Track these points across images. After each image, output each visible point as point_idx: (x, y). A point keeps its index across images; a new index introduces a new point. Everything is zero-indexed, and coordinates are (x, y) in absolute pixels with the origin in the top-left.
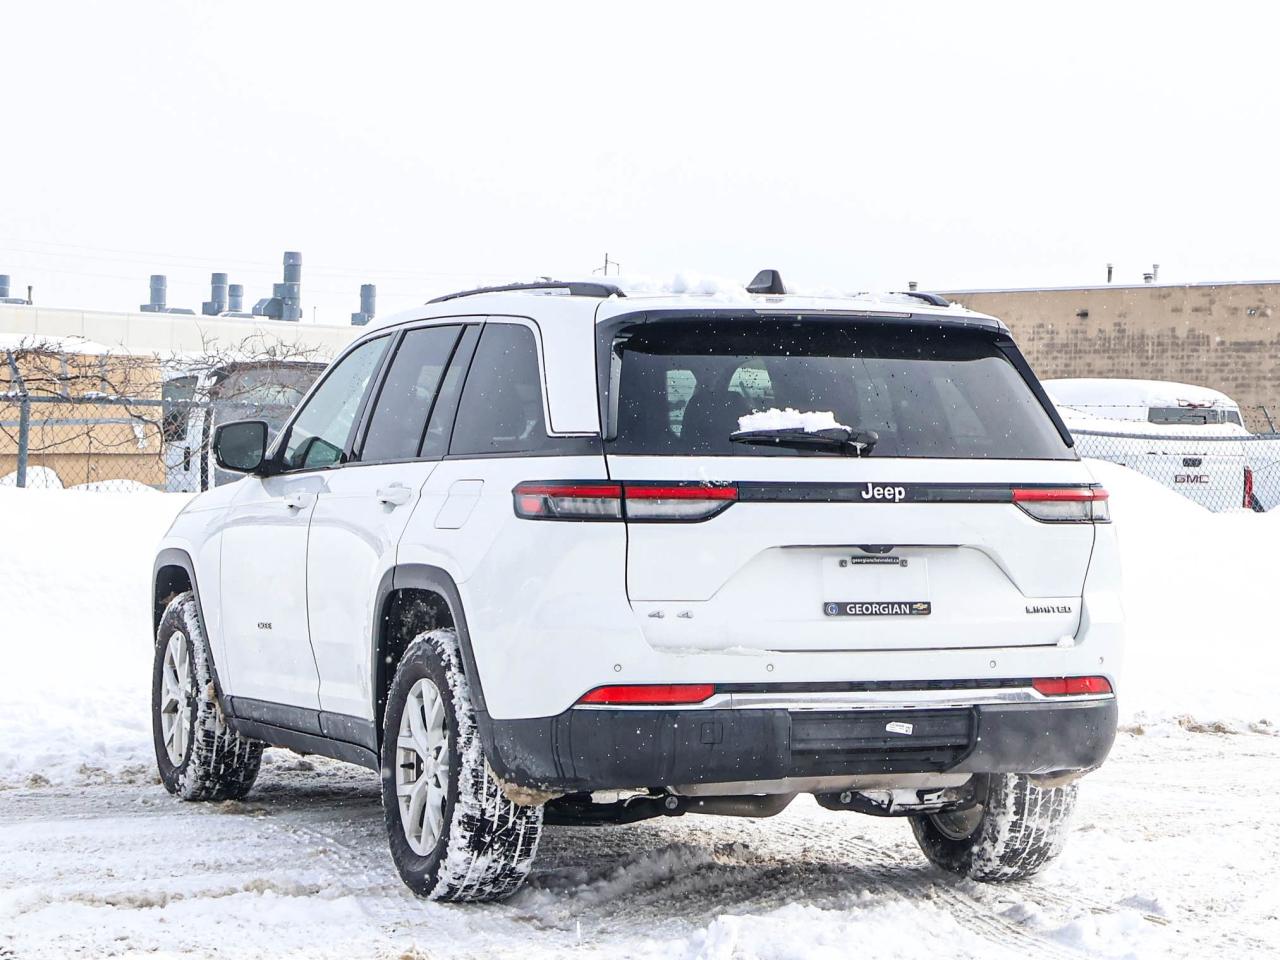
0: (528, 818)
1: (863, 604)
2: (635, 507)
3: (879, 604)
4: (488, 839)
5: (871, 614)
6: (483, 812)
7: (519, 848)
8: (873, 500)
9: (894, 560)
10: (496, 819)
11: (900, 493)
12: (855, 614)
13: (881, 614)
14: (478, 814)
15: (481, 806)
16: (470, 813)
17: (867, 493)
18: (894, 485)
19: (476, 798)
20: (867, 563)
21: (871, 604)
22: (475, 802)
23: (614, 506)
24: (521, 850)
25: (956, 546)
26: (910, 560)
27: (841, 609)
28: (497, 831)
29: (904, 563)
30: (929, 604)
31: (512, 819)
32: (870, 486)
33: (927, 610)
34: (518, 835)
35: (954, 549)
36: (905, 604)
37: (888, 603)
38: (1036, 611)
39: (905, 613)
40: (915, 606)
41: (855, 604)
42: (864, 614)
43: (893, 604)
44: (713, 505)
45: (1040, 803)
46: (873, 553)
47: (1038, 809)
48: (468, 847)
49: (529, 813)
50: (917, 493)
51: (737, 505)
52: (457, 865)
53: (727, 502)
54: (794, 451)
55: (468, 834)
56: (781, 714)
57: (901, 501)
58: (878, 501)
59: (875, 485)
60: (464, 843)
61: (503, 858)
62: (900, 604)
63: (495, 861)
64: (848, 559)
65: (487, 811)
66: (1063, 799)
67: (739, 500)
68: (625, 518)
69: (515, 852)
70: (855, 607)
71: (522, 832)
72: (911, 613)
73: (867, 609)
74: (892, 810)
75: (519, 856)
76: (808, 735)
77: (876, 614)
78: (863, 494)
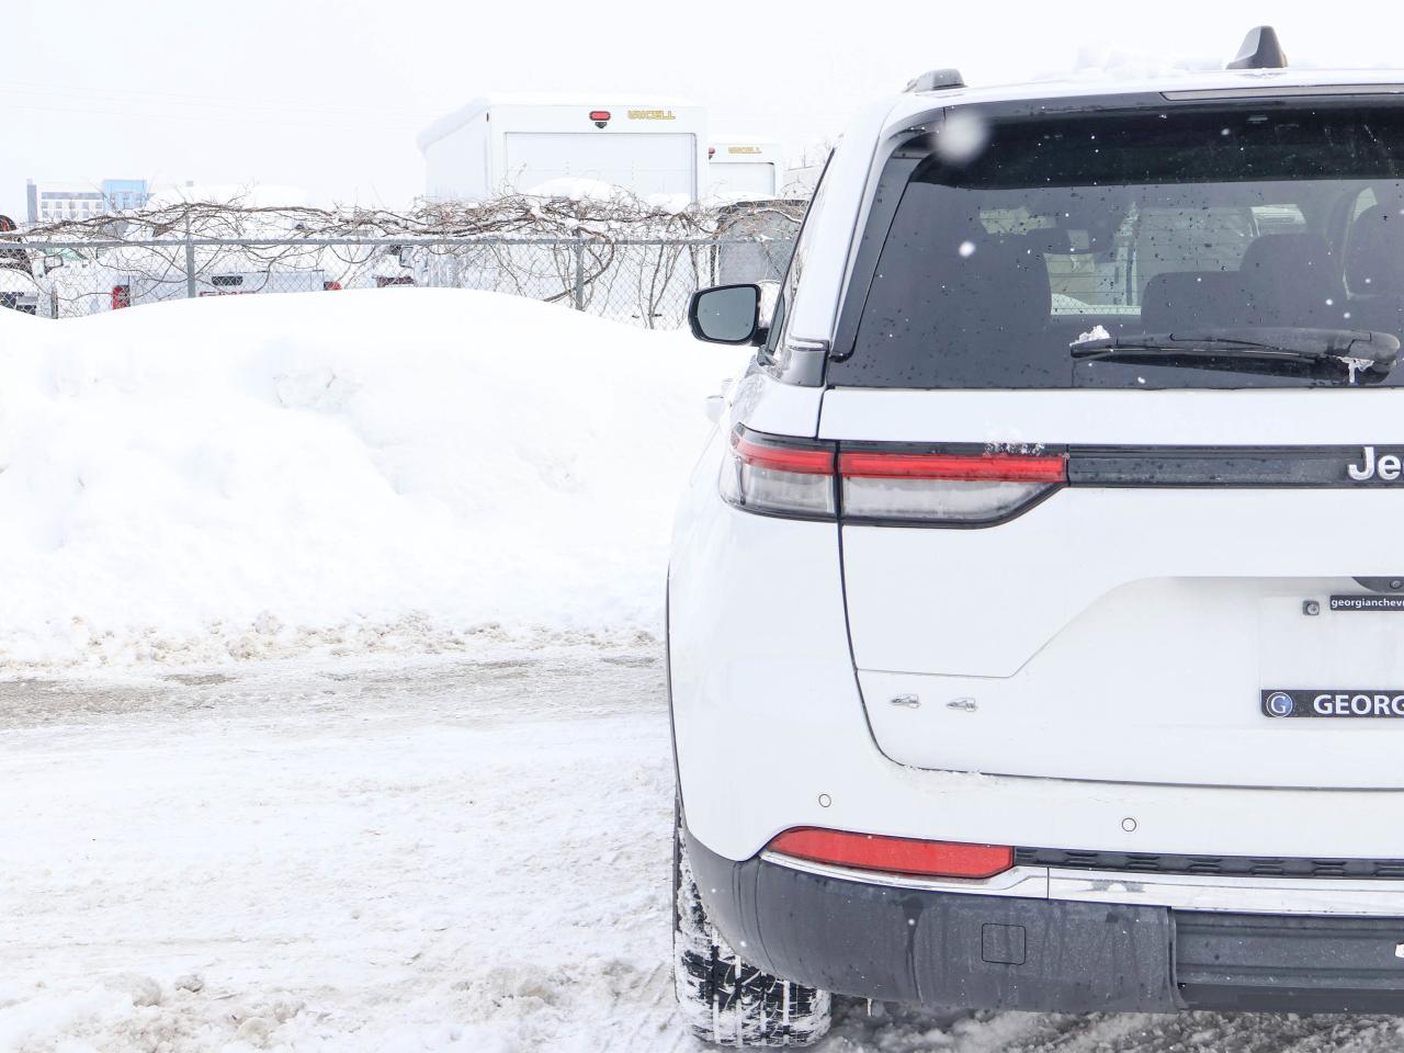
1: (1352, 694)
2: (862, 495)
4: (730, 990)
5: (1371, 714)
6: (715, 951)
7: (787, 1002)
8: (1376, 482)
10: (738, 962)
12: (1334, 715)
13: (1393, 715)
14: (707, 955)
15: (710, 942)
16: (694, 951)
17: (1362, 468)
19: (702, 930)
20: (1364, 608)
21: (1371, 694)
22: (701, 936)
23: (823, 490)
24: (792, 1006)
27: (1303, 703)
28: (742, 979)
32: (1370, 454)
41: (1334, 693)
42: (1353, 715)
44: (1013, 492)
46: (1386, 592)
48: (702, 997)
51: (1065, 492)
52: (694, 1018)
53: (1044, 487)
55: (697, 981)
56: (1152, 918)
59: (1381, 451)
60: (695, 991)
61: (763, 1014)
63: (751, 1018)
64: (1324, 601)
65: (720, 950)
67: (1069, 483)
68: (840, 518)
69: (781, 1007)
70: (1332, 701)
73: (1361, 705)
75: (790, 1013)
76: (1217, 957)
77: (1382, 714)
78: (1353, 470)
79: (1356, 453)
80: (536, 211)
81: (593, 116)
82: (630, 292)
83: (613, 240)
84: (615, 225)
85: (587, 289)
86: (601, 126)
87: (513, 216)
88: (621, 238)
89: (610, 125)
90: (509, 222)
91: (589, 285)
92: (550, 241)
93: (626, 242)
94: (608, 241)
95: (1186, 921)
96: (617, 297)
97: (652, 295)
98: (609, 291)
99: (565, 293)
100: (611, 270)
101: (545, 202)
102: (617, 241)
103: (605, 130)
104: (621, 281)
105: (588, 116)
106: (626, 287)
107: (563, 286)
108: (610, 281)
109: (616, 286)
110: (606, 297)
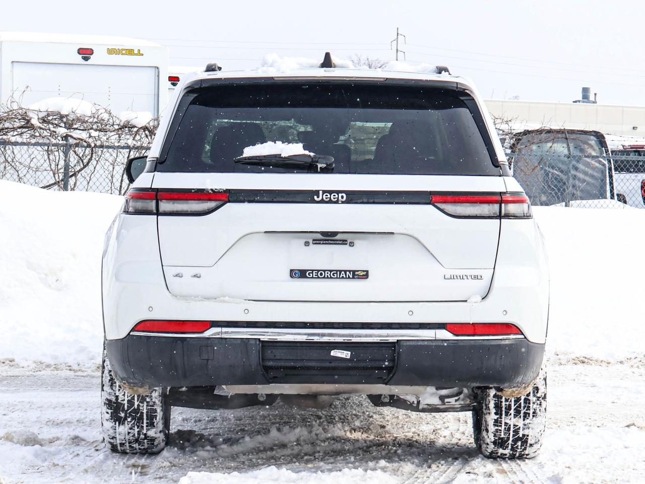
0: (148, 402)
1: (319, 271)
2: (165, 206)
3: (331, 271)
4: (123, 415)
5: (324, 277)
6: (117, 397)
7: (145, 421)
8: (322, 202)
9: (344, 242)
10: (126, 402)
11: (342, 197)
12: (313, 277)
13: (331, 278)
14: (114, 399)
15: (115, 394)
16: (109, 398)
17: (318, 197)
18: (338, 192)
19: (112, 389)
20: (323, 244)
21: (324, 271)
22: (111, 391)
23: (152, 205)
24: (147, 423)
25: (393, 233)
26: (357, 242)
27: (302, 274)
28: (128, 410)
29: (352, 244)
30: (367, 272)
31: (136, 403)
32: (321, 193)
33: (366, 275)
34: (142, 413)
35: (391, 235)
36: (350, 271)
37: (337, 271)
38: (452, 278)
39: (349, 278)
40: (356, 273)
41: (313, 271)
42: (318, 278)
43: (340, 271)
44: (212, 204)
45: (513, 408)
46: (328, 238)
47: (512, 412)
48: (111, 419)
49: (148, 400)
50: (354, 197)
51: (228, 204)
52: (108, 430)
53: (221, 203)
55: (110, 411)
56: (253, 342)
57: (343, 202)
58: (327, 202)
59: (324, 192)
60: (108, 416)
61: (136, 427)
62: (345, 271)
63: (131, 429)
64: (311, 241)
65: (119, 397)
66: (531, 405)
67: (229, 202)
68: (158, 213)
69: (143, 423)
70: (312, 273)
71: (145, 411)
72: (353, 278)
73: (321, 274)
74: (421, 407)
75: (147, 426)
76: (275, 356)
77: (328, 277)
78: (315, 197)
79: (317, 193)
80: (35, 122)
81: (81, 51)
82: (104, 184)
83: (93, 145)
84: (94, 134)
85: (72, 181)
86: (86, 59)
87: (17, 124)
88: (98, 143)
89: (93, 59)
90: (14, 129)
91: (73, 178)
92: (45, 144)
93: (102, 146)
94: (89, 146)
95: (265, 345)
96: (94, 187)
97: (121, 186)
98: (88, 183)
99: (55, 184)
100: (91, 167)
101: (42, 115)
102: (96, 146)
103: (89, 62)
104: (98, 175)
105: (76, 51)
106: (101, 180)
107: (53, 178)
108: (89, 175)
109: (94, 179)
110: (86, 187)
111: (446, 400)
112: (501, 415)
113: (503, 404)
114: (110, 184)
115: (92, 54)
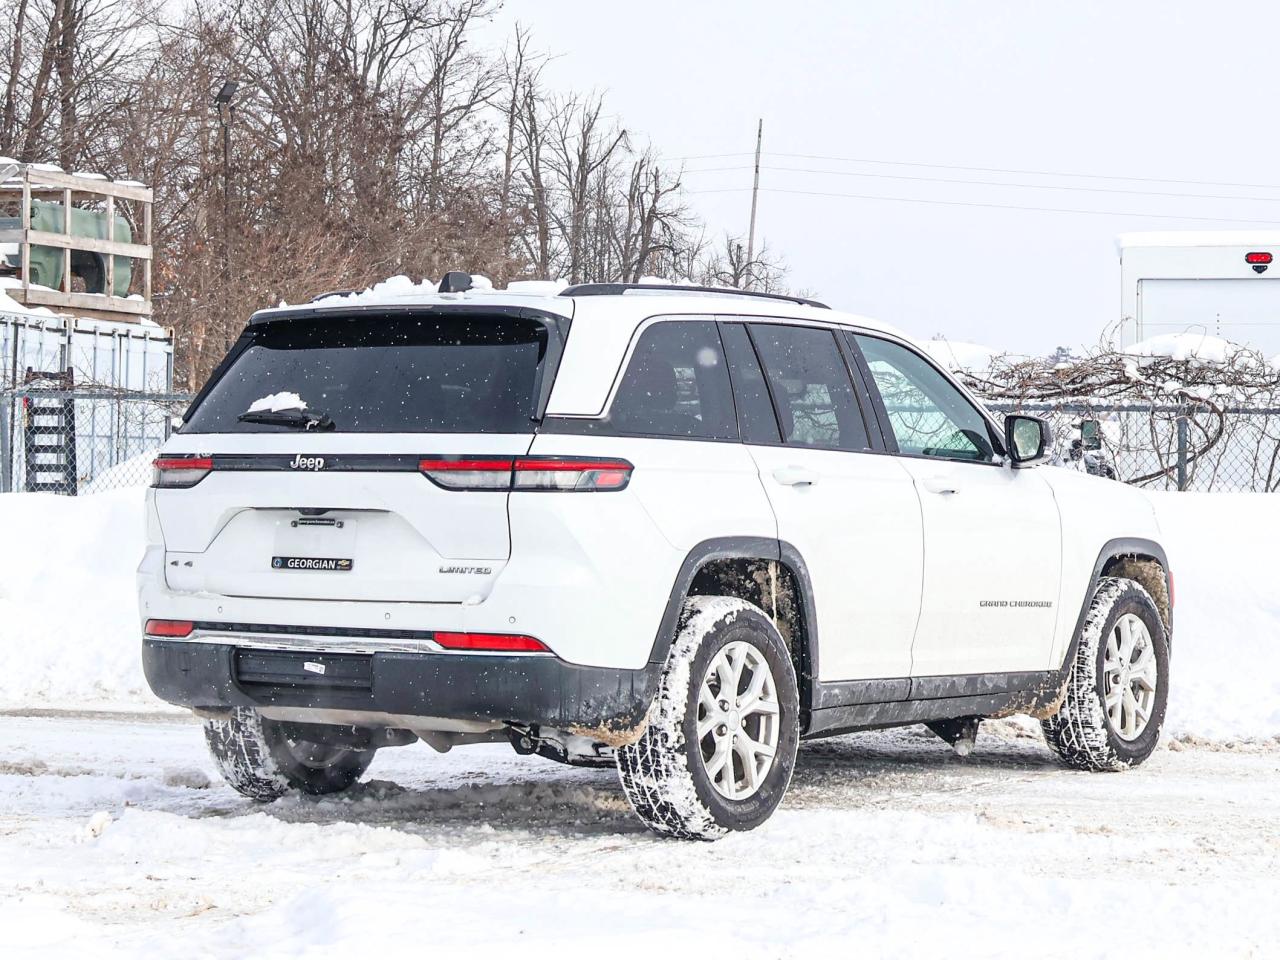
0: (243, 732)
1: (301, 559)
3: (313, 559)
4: (222, 747)
5: (305, 568)
8: (299, 469)
9: (331, 522)
11: (319, 463)
12: (294, 568)
13: (313, 568)
17: (295, 463)
18: (315, 456)
20: (310, 524)
21: (307, 559)
24: (249, 760)
25: (388, 511)
26: (346, 523)
27: (283, 563)
28: (225, 741)
29: (341, 525)
30: (350, 560)
32: (298, 457)
33: (349, 566)
34: (240, 746)
35: (385, 514)
36: (333, 560)
37: (319, 559)
38: (451, 571)
39: (331, 569)
40: (340, 563)
41: (295, 559)
42: (300, 568)
43: (323, 560)
46: (315, 516)
49: (243, 728)
50: (333, 463)
53: (205, 472)
54: (285, 428)
55: (210, 742)
56: (224, 649)
57: (320, 470)
58: (304, 470)
59: (303, 456)
60: (210, 749)
61: (240, 764)
62: (328, 560)
63: (236, 766)
64: (298, 521)
67: (214, 470)
69: (244, 760)
70: (294, 562)
71: (242, 744)
72: (335, 569)
73: (303, 563)
74: (570, 758)
76: (250, 668)
77: (309, 568)
78: (292, 463)
79: (293, 457)
80: (1132, 371)
81: (1251, 258)
82: (1241, 470)
83: (1221, 409)
84: (1222, 389)
85: (1189, 467)
86: (1260, 270)
87: (1106, 378)
88: (1232, 405)
89: (1272, 269)
90: (1102, 385)
91: (1191, 463)
92: (1146, 409)
93: (1237, 411)
94: (1214, 410)
96: (1225, 476)
97: (1270, 476)
98: (1216, 469)
99: (1161, 472)
100: (1220, 444)
101: (1144, 363)
102: (1226, 409)
103: (1264, 274)
104: (1231, 458)
105: (1244, 258)
106: (1236, 464)
107: (1158, 462)
108: (1217, 457)
109: (1224, 463)
110: (1211, 477)
111: (601, 750)
112: (628, 772)
113: (628, 755)
114: (1251, 470)
115: (1269, 262)
